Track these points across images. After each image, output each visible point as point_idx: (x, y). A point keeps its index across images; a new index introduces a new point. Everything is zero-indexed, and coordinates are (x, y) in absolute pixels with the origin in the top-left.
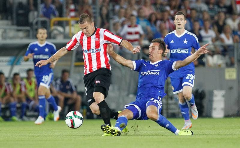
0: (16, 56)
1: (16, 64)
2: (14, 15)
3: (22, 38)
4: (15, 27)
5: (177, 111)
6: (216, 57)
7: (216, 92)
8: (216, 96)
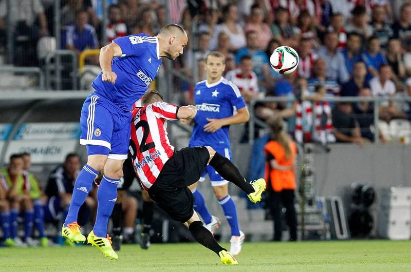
0: (15, 122)
1: (14, 139)
2: (10, 45)
3: (24, 89)
4: (11, 68)
5: (321, 226)
6: (394, 124)
7: (395, 191)
8: (395, 198)
